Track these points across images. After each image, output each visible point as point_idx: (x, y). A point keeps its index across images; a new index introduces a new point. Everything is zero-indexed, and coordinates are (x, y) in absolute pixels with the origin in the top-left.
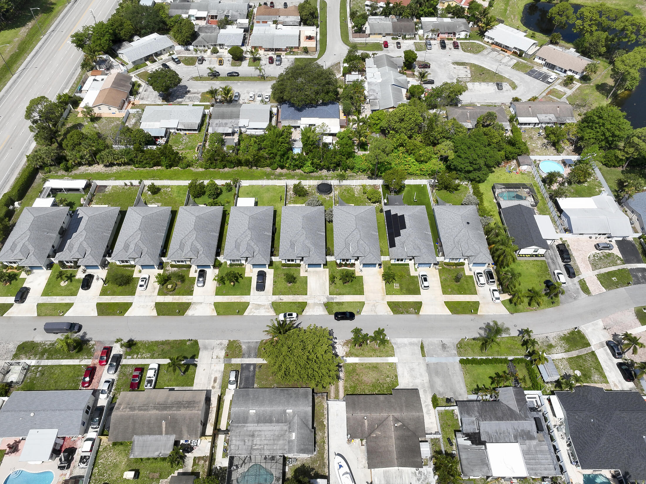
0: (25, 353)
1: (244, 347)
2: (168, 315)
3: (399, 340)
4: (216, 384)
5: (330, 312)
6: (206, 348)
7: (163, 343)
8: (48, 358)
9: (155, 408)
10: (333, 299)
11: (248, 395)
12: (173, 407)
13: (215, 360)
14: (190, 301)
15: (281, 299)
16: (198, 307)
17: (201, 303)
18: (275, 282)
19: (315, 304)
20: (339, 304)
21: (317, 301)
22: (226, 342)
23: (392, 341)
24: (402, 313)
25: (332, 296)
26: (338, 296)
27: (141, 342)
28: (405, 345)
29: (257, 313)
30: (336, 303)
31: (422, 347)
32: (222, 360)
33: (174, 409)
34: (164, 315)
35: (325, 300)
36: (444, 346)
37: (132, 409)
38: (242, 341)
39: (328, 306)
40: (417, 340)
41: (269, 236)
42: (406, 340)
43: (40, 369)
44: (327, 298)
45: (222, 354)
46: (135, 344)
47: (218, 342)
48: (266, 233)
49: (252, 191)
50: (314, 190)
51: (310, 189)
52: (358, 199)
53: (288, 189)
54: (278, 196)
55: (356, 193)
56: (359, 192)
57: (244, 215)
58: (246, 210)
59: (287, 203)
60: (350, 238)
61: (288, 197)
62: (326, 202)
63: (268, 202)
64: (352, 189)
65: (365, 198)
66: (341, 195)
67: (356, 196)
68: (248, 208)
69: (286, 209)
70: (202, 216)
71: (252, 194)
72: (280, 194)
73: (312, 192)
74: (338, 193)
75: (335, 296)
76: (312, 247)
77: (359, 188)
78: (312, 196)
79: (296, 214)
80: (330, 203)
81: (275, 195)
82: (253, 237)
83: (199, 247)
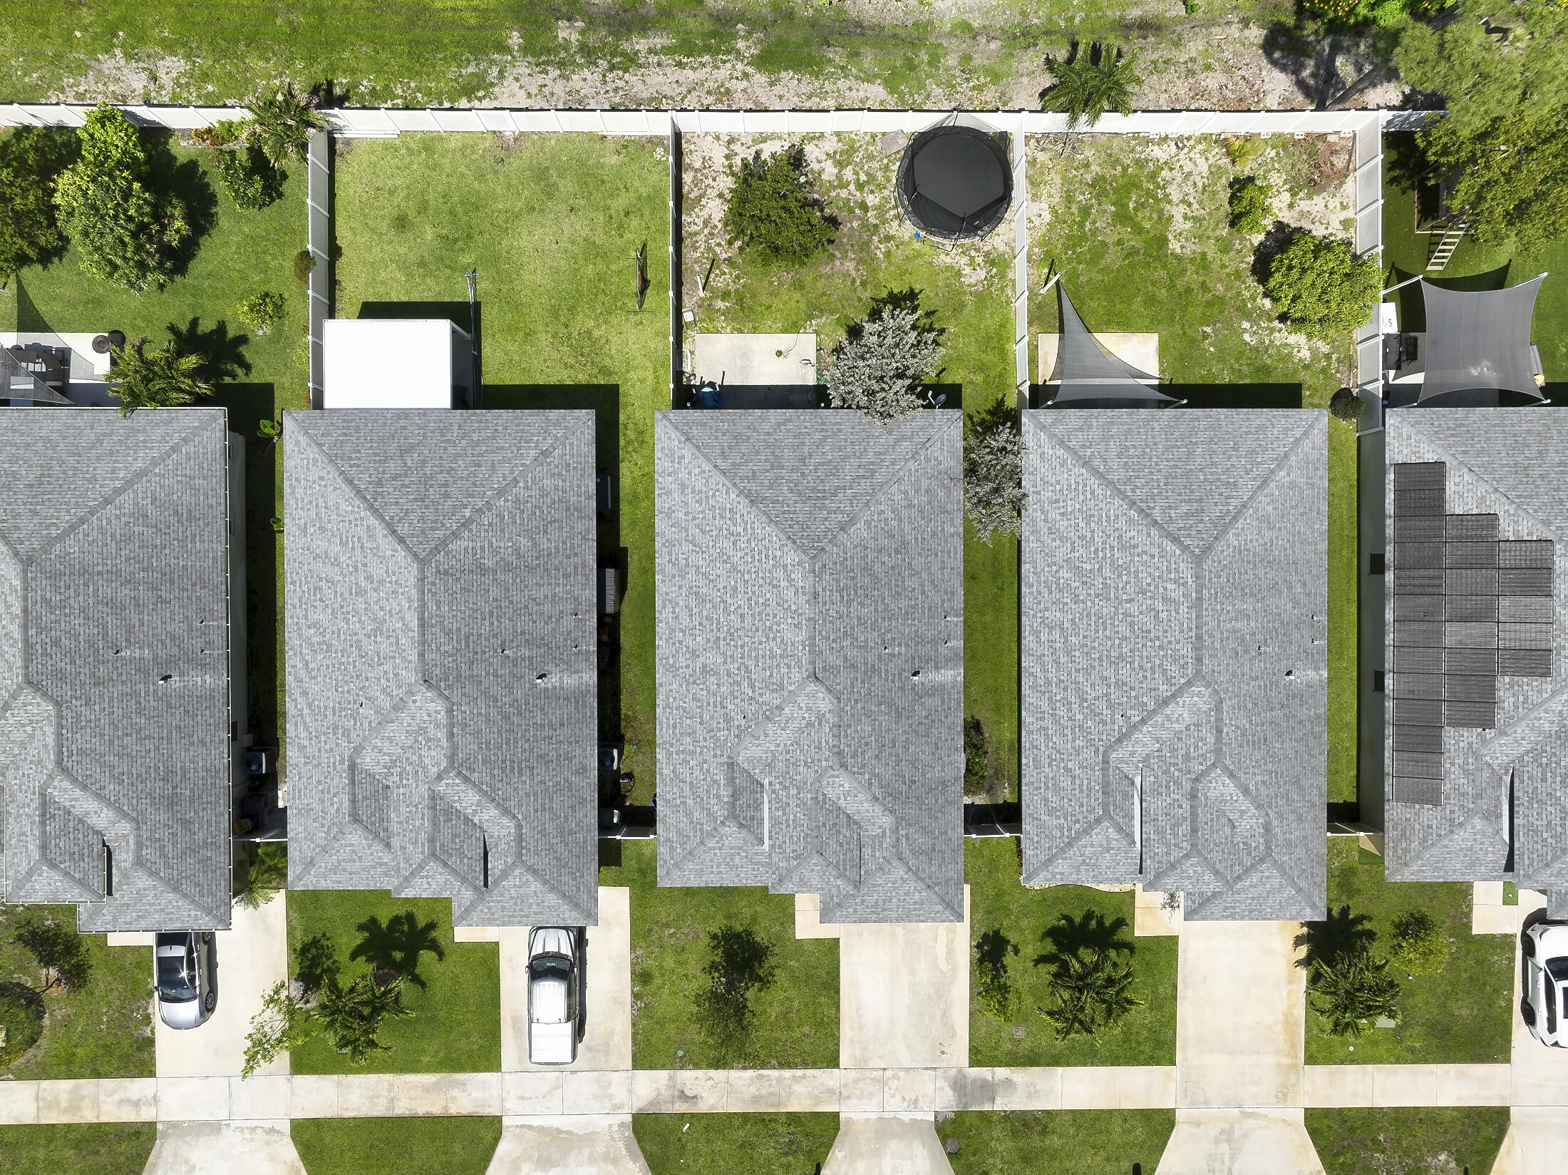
10: (989, 1090)
14: (146, 1115)
15: (683, 1096)
16: (200, 1153)
17: (213, 1128)
18: (641, 977)
19: (888, 1128)
20: (1025, 1126)
21: (895, 1107)
25: (985, 1073)
26: (1020, 1076)
30: (1009, 1117)
35: (947, 1102)
39: (958, 1138)
41: (576, 697)
44: (959, 1085)
48: (553, 680)
49: (434, 200)
50: (881, 187)
51: (848, 174)
52: (1192, 277)
53: (687, 178)
54: (623, 251)
55: (1178, 217)
56: (1196, 210)
57: (380, 530)
58: (392, 467)
59: (688, 317)
60: (1144, 742)
61: (689, 255)
62: (958, 308)
63: (555, 313)
64: (1153, 176)
65: (1238, 274)
66: (1073, 242)
67: (1174, 246)
68: (411, 449)
69: (688, 451)
70: (72, 546)
71: (429, 233)
72: (634, 223)
73: (864, 207)
74: (1047, 217)
75: (1002, 1072)
76: (877, 820)
77: (1203, 167)
78: (865, 247)
79: (763, 529)
80: (990, 323)
81: (600, 238)
82: (467, 745)
83: (101, 817)
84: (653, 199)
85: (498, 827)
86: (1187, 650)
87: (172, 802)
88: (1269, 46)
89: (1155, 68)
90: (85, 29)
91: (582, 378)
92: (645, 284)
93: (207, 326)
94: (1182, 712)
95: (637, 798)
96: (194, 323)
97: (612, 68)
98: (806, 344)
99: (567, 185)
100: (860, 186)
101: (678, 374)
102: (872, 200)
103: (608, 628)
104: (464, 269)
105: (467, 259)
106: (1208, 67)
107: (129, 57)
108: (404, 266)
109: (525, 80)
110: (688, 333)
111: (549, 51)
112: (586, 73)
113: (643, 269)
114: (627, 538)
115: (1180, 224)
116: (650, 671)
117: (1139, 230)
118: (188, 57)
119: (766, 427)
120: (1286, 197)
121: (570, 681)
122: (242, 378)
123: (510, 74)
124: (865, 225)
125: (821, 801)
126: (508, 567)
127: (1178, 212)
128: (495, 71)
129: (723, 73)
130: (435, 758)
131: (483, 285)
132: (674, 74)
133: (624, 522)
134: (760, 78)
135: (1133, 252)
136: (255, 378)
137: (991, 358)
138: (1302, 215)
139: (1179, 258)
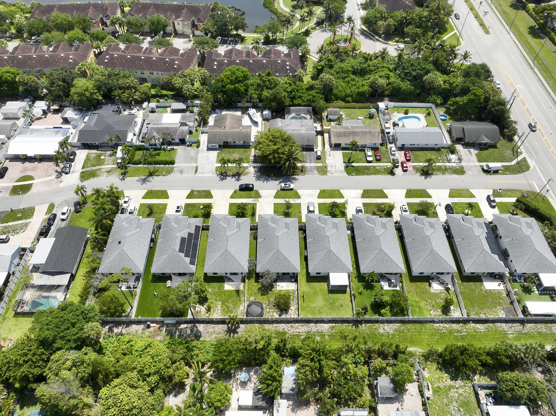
0: (457, 169)
1: (316, 172)
2: (375, 190)
3: (211, 175)
4: (329, 153)
5: (257, 192)
6: (341, 172)
7: (370, 174)
8: (441, 166)
9: (358, 133)
10: (254, 201)
11: (308, 140)
12: (348, 133)
13: (333, 165)
14: (363, 199)
15: (294, 200)
16: (356, 196)
17: (354, 198)
18: (300, 212)
19: (268, 197)
20: (250, 197)
21: (266, 199)
22: (329, 174)
23: (215, 175)
24: (204, 191)
26: (250, 202)
27: (386, 175)
28: (207, 173)
29: (311, 191)
31: (196, 171)
32: (328, 165)
33: (347, 132)
34: (378, 190)
35: (260, 199)
36: (181, 172)
37: (370, 133)
38: (318, 175)
39: (258, 196)
40: (198, 175)
41: (309, 238)
42: (206, 175)
43: (441, 161)
44: (258, 201)
45: (329, 169)
46: (389, 173)
47: (333, 175)
49: (337, 309)
50: (266, 312)
51: (272, 314)
52: (218, 298)
53: (297, 313)
54: (307, 302)
55: (219, 307)
56: (216, 308)
57: (336, 254)
58: (336, 263)
59: (297, 292)
60: (235, 231)
61: (297, 301)
62: (255, 294)
63: (317, 293)
64: (223, 314)
65: (211, 299)
66: (236, 304)
67: (220, 303)
68: (334, 266)
69: (295, 266)
70: (377, 252)
71: (337, 304)
72: (305, 306)
73: (269, 309)
74: (240, 307)
75: (252, 202)
76: (270, 223)
77: (214, 315)
78: (269, 302)
79: (285, 255)
80: (250, 292)
81: (310, 304)
82: (323, 230)
83: (369, 224)
84: (302, 310)
85: (318, 223)
86: (229, 239)
87: (361, 226)
88: (200, 337)
89: (220, 333)
90: (397, 338)
91: (312, 283)
92: (303, 297)
93: (369, 291)
94: (230, 233)
95: (301, 232)
96: (371, 291)
97: (310, 332)
98: (278, 288)
99: (316, 311)
100: (270, 312)
101: (298, 284)
102: (268, 310)
103: (306, 248)
104: (331, 299)
105: (331, 300)
106: (211, 333)
107: (389, 333)
108: (340, 299)
109: (324, 329)
110: (296, 290)
111: (321, 335)
112: (314, 331)
113: (304, 299)
114: (304, 263)
115: (219, 306)
116: (300, 246)
117: (226, 305)
118: (379, 333)
119: (285, 270)
120: (202, 310)
121: (310, 240)
122: (363, 283)
123: (327, 331)
124: (269, 306)
125: (277, 225)
126: (319, 251)
127: (219, 308)
128: (329, 331)
129: (292, 331)
130: (326, 229)
131: (328, 297)
132: (300, 331)
133: (305, 265)
134: (286, 330)
135: (227, 302)
136: (361, 284)
137: (250, 287)
138: (199, 308)
139: (220, 301)
